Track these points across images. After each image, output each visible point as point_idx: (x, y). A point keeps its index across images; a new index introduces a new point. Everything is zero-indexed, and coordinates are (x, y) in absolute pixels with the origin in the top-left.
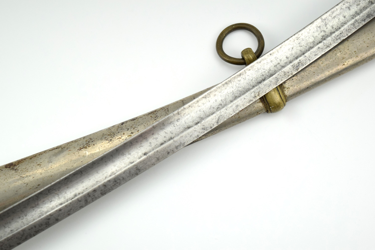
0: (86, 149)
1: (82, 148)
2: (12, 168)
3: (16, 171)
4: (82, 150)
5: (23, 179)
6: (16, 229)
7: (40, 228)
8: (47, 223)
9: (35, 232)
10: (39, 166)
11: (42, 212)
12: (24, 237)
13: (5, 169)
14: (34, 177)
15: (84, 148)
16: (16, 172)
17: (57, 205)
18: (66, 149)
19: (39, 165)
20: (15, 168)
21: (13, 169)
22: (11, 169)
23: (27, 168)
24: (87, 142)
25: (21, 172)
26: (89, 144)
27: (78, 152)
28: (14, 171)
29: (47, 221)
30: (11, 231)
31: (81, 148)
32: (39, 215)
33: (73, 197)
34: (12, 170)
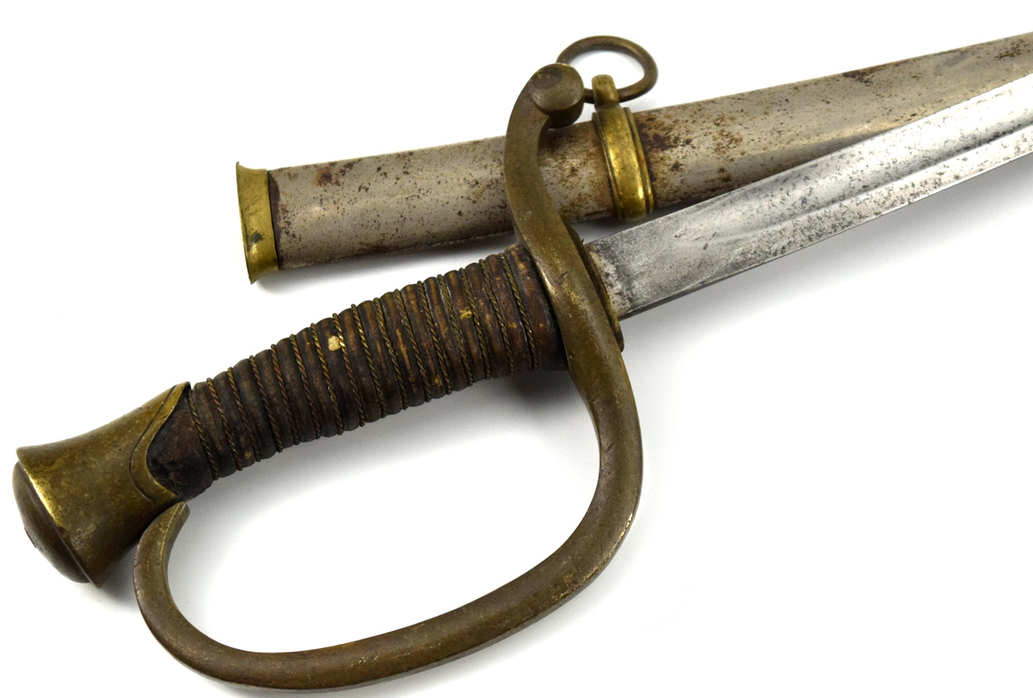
0: (1012, 58)
1: (1005, 56)
2: (859, 79)
3: (868, 84)
4: (1005, 58)
5: (883, 100)
6: (874, 185)
7: (922, 189)
8: (937, 181)
9: (911, 195)
10: (916, 79)
11: (927, 159)
12: (888, 203)
13: (844, 78)
14: (904, 99)
15: (1007, 55)
16: (868, 86)
17: (958, 148)
18: (970, 53)
19: (915, 77)
20: (866, 78)
21: (861, 80)
22: (856, 80)
23: (890, 81)
24: (1015, 46)
25: (878, 86)
26: (1019, 50)
27: (996, 61)
28: (863, 84)
29: (938, 176)
30: (864, 187)
31: (1003, 55)
32: (921, 164)
33: (991, 138)
34: (858, 82)
